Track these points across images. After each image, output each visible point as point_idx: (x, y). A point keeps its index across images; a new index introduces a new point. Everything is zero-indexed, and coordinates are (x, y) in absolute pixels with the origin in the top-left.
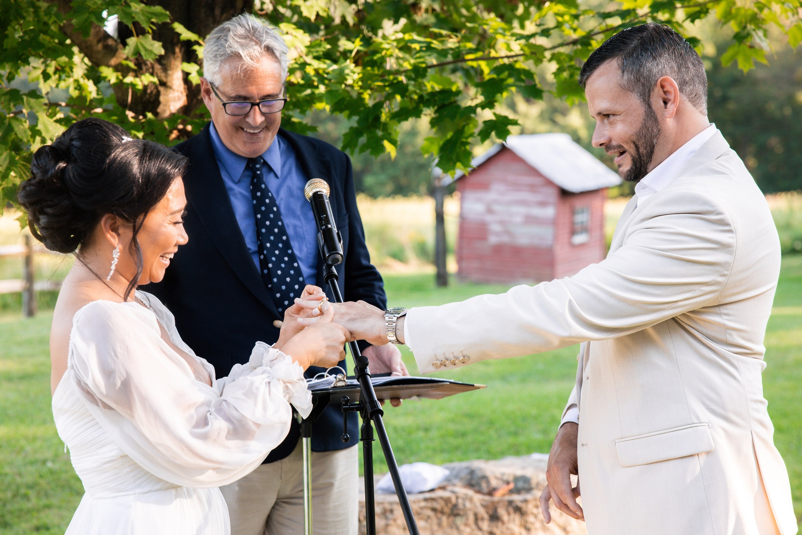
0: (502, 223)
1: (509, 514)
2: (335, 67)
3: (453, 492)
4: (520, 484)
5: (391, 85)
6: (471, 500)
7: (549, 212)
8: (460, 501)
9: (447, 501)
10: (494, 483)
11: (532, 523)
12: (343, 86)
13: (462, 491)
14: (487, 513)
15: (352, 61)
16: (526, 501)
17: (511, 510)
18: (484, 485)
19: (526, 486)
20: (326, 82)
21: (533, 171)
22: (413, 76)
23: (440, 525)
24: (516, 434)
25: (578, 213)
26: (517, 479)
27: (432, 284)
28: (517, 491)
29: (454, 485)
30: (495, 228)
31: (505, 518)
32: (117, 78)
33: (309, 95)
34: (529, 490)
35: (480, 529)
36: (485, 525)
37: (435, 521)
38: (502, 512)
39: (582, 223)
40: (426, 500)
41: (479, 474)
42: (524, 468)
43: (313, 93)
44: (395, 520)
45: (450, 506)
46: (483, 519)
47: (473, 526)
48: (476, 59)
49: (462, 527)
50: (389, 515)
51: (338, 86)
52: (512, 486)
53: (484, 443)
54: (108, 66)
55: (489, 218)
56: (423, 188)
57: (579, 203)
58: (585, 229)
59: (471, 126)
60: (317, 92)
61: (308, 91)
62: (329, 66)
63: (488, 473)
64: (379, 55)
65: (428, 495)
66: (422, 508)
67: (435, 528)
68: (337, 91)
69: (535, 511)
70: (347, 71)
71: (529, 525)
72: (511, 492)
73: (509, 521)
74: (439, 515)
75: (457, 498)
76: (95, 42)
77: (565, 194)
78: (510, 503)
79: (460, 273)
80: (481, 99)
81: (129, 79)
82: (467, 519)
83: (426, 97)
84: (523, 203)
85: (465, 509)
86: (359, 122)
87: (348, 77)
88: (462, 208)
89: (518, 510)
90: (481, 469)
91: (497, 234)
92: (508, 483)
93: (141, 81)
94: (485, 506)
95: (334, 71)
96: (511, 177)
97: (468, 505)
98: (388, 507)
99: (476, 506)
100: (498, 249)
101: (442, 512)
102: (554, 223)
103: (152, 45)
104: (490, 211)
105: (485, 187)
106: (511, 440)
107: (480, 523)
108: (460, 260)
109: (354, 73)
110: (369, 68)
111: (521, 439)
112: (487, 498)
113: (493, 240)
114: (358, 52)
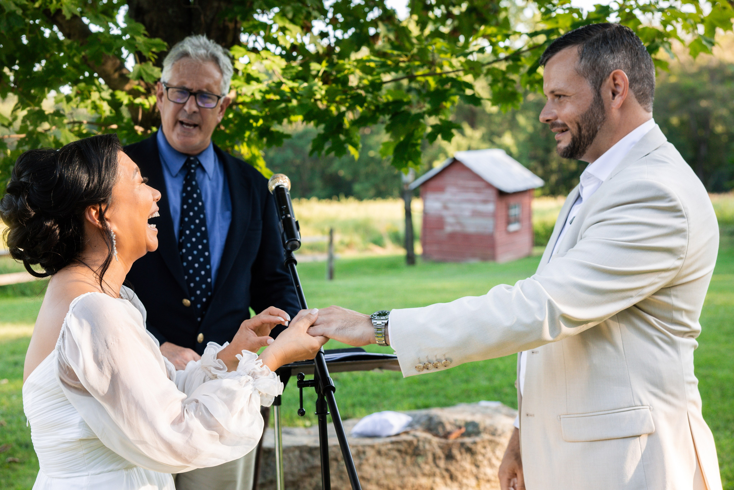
0: (455, 216)
1: (461, 453)
2: (305, 84)
3: (415, 436)
4: (470, 429)
5: (352, 97)
6: (430, 442)
7: (490, 207)
8: (421, 444)
9: (410, 443)
10: (449, 427)
11: (481, 461)
12: (313, 100)
13: (423, 435)
14: (443, 453)
15: (320, 79)
16: (475, 443)
17: (463, 450)
18: (440, 430)
19: (475, 430)
20: (299, 97)
21: (477, 177)
22: (370, 90)
23: (404, 463)
24: (467, 381)
25: (512, 208)
26: (468, 424)
27: (403, 263)
28: (468, 434)
29: (416, 430)
30: (450, 220)
31: (458, 457)
32: (129, 100)
33: (283, 108)
34: (477, 433)
35: (437, 466)
36: (442, 463)
37: (400, 460)
38: (456, 452)
39: (515, 215)
40: (393, 443)
41: (436, 420)
42: (473, 414)
43: (287, 107)
44: (367, 460)
45: (412, 448)
46: (440, 458)
47: (432, 464)
48: (424, 75)
49: (423, 465)
50: (362, 456)
51: (308, 100)
52: (463, 430)
53: (443, 389)
54: (122, 90)
55: (445, 213)
56: (396, 192)
57: (512, 201)
58: (517, 220)
59: (420, 130)
60: (290, 105)
61: (283, 105)
62: (301, 84)
63: (444, 420)
64: (342, 74)
65: (394, 439)
66: (389, 450)
67: (400, 465)
68: (307, 105)
69: (483, 451)
70: (315, 88)
71: (478, 463)
72: (463, 435)
73: (462, 459)
74: (404, 455)
75: (418, 441)
76: (112, 71)
77: (502, 194)
78: (462, 444)
79: (425, 255)
80: (427, 106)
81: (138, 101)
82: (427, 458)
83: (381, 107)
84: (470, 201)
85: (425, 450)
86: (325, 129)
87: (316, 93)
88: (425, 206)
89: (470, 451)
90: (438, 416)
91: (451, 225)
92: (460, 427)
93: (149, 101)
94: (441, 448)
95: (304, 88)
96: (461, 182)
97: (427, 446)
98: (361, 449)
99: (434, 448)
100: (453, 236)
101: (406, 453)
102: (494, 215)
103: (153, 70)
104: (446, 208)
105: (441, 189)
106: (464, 386)
107: (438, 462)
108: (424, 245)
109: (322, 89)
110: (334, 85)
111: (472, 386)
112: (443, 441)
113: (449, 229)
114: (325, 72)
